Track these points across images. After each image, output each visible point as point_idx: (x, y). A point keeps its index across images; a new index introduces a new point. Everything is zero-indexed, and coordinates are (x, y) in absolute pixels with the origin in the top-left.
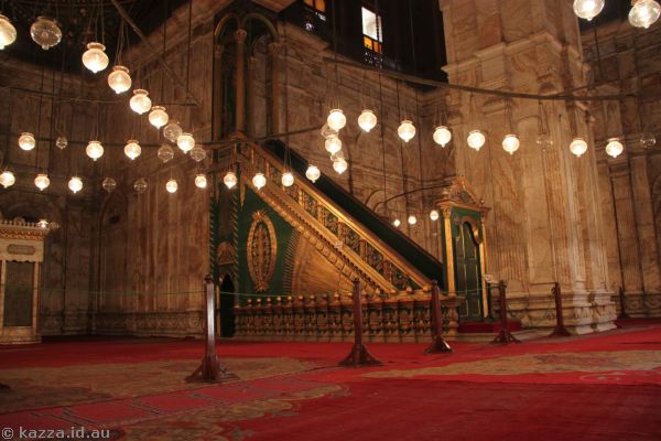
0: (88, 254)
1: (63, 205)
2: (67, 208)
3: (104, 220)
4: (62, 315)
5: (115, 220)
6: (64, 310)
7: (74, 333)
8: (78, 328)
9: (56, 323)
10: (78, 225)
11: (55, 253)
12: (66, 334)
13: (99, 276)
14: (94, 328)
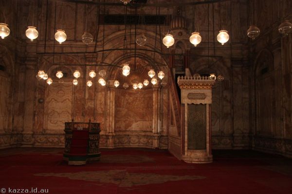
0: (247, 96)
1: (229, 65)
2: (232, 66)
3: (257, 71)
4: (232, 136)
5: (265, 71)
6: (233, 133)
7: (241, 148)
8: (243, 145)
9: (229, 141)
10: (240, 77)
11: (226, 96)
12: (236, 148)
13: (256, 110)
14: (253, 146)
